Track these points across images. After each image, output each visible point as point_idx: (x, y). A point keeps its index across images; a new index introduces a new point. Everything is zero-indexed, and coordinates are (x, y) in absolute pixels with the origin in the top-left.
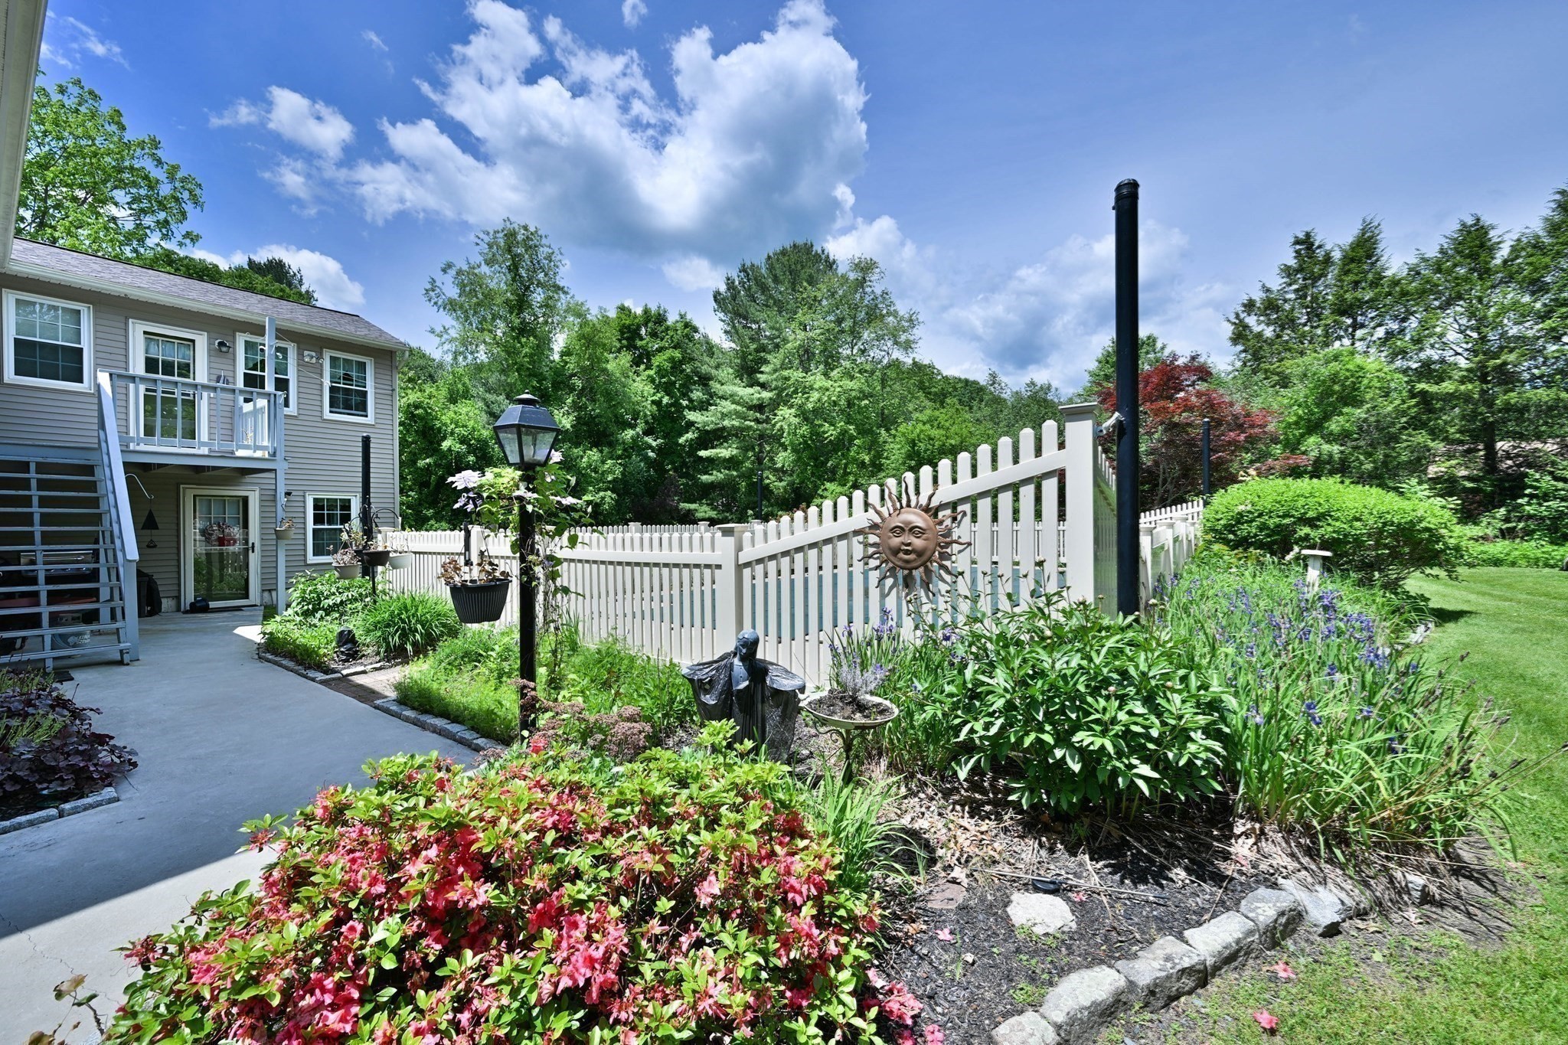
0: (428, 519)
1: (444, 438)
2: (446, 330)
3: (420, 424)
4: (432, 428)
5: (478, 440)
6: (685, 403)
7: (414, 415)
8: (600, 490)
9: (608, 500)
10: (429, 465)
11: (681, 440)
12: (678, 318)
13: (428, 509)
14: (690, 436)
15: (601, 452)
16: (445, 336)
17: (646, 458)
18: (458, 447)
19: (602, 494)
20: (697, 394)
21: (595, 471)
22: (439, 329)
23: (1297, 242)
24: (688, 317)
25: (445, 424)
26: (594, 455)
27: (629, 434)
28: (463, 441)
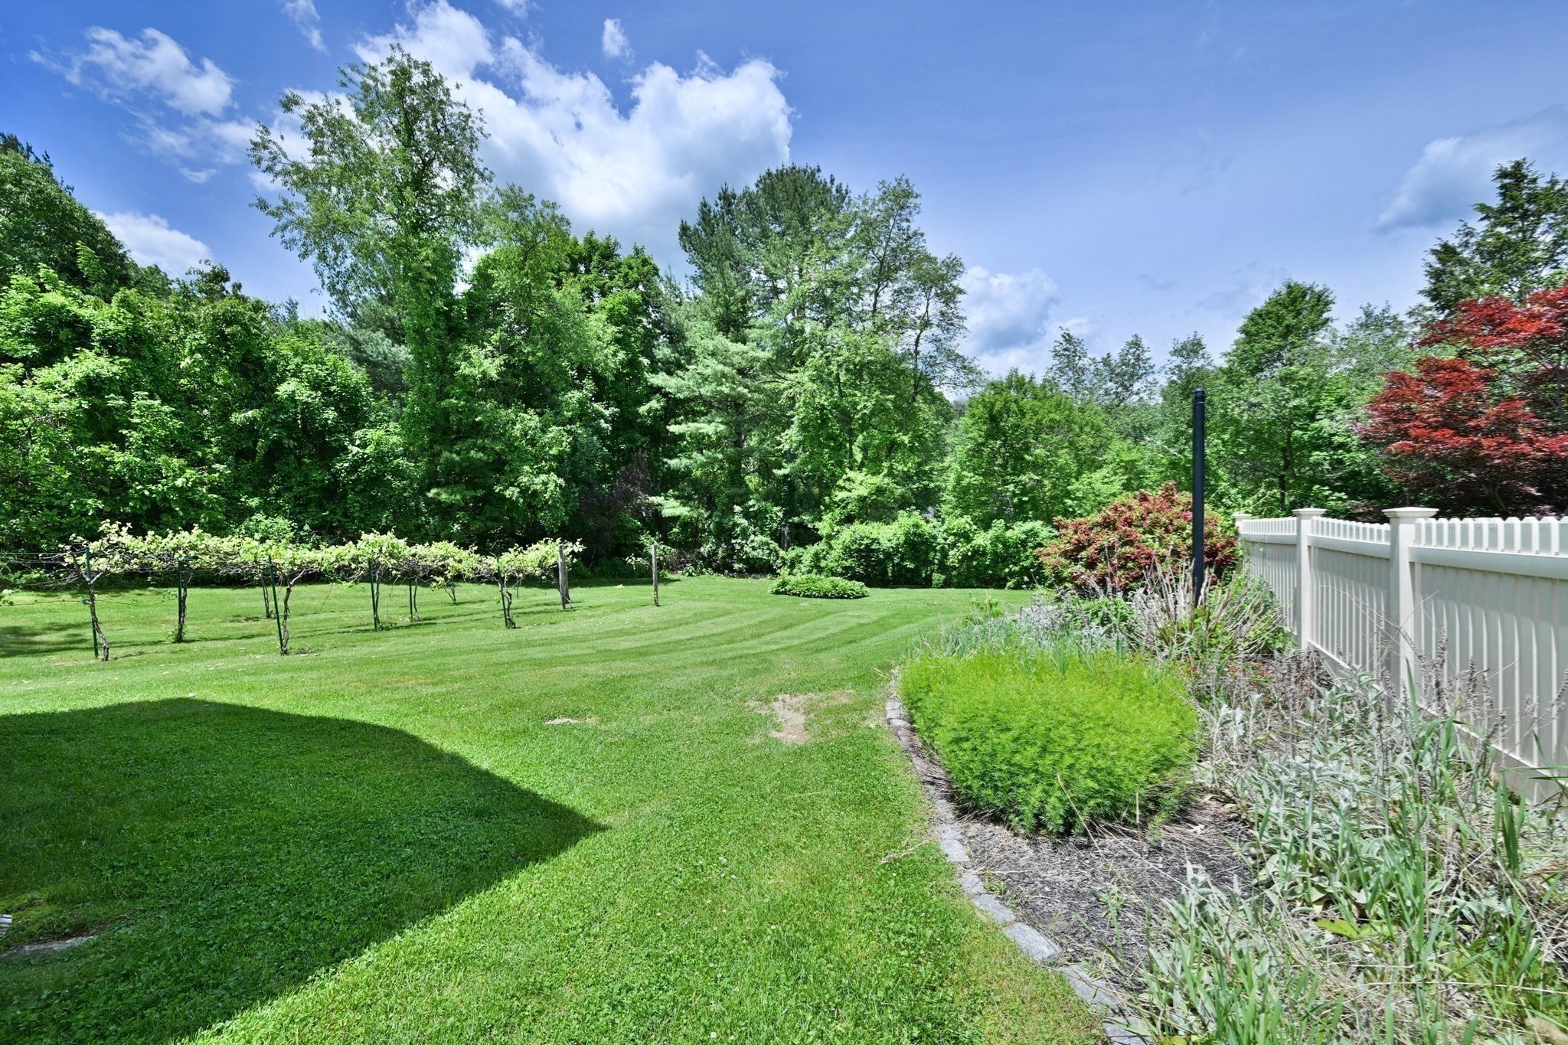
0: (251, 512)
1: (282, 380)
2: (287, 207)
3: (237, 354)
4: (259, 362)
5: (344, 387)
6: (645, 361)
7: (224, 337)
8: (540, 471)
9: (551, 486)
10: (253, 421)
11: (643, 410)
12: (632, 252)
13: (252, 495)
14: (654, 404)
15: (540, 415)
16: (287, 216)
17: (598, 431)
18: (305, 394)
19: (543, 477)
20: (663, 351)
21: (532, 442)
22: (275, 203)
23: (1503, 175)
24: (647, 254)
25: (284, 357)
26: (531, 419)
27: (575, 396)
28: (316, 385)
